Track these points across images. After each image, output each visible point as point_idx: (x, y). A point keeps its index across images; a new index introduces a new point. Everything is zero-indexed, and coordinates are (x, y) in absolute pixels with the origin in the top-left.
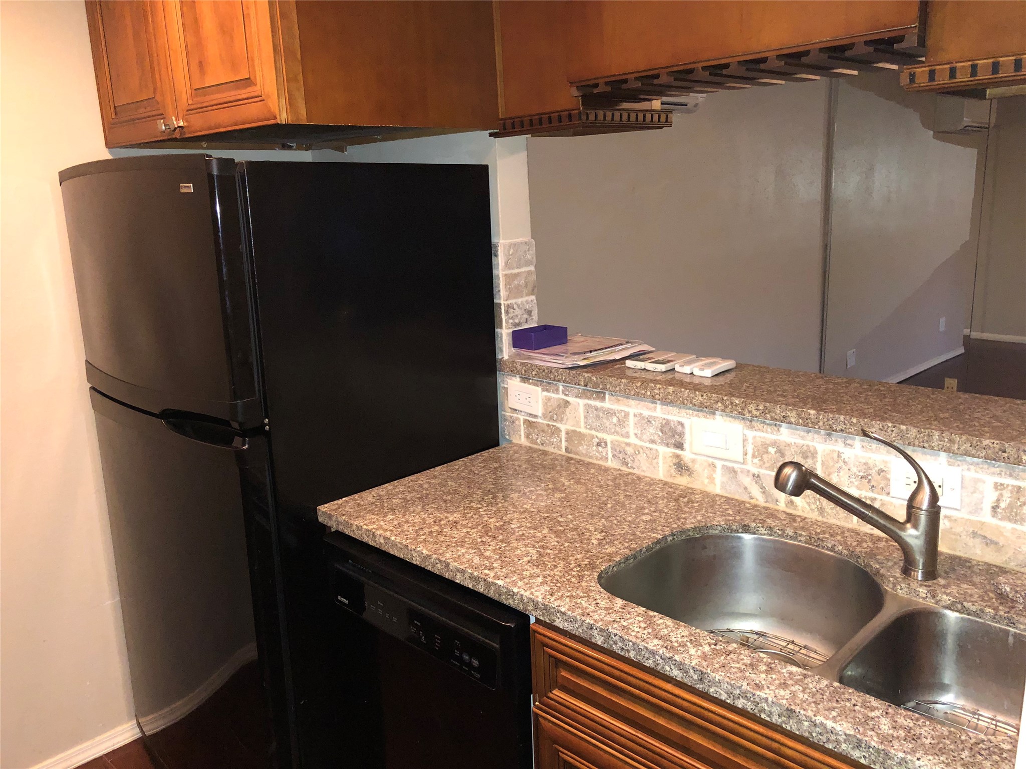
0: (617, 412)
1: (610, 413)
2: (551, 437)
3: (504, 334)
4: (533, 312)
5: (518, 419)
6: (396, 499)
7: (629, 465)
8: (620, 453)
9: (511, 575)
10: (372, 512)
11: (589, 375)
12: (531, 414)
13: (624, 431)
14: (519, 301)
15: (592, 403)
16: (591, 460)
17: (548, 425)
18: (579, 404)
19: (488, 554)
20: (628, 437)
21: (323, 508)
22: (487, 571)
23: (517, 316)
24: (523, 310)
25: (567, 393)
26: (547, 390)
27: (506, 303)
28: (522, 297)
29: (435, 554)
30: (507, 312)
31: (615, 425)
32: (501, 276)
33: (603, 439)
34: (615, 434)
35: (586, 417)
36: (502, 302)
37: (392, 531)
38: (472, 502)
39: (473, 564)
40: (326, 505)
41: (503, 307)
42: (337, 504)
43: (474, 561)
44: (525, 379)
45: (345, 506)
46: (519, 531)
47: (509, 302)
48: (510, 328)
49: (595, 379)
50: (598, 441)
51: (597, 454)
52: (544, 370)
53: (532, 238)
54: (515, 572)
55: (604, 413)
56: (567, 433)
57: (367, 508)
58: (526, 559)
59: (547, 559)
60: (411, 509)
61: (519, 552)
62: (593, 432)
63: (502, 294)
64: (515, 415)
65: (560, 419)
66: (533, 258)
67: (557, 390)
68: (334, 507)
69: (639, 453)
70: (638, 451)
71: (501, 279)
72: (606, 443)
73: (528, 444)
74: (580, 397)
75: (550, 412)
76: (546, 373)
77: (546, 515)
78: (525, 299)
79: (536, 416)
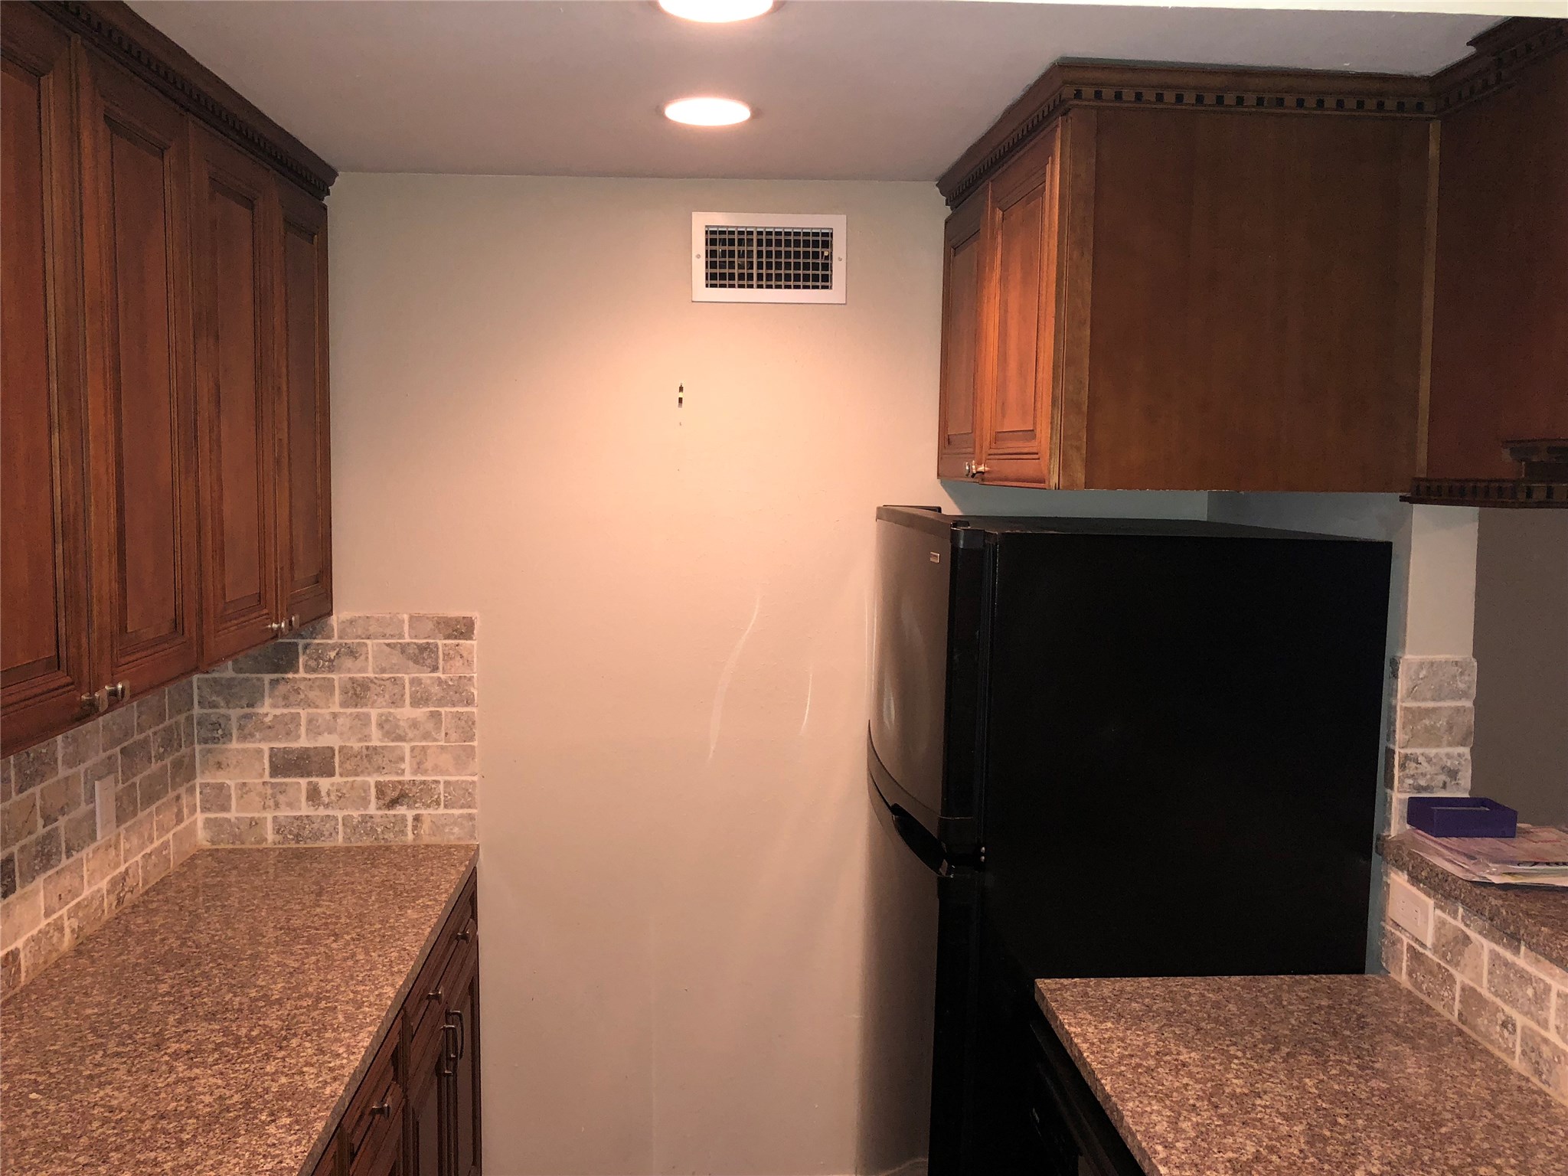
0: (1533, 980)
1: (1525, 978)
2: (1441, 986)
3: (1398, 798)
4: (1460, 773)
5: (1400, 940)
6: (1137, 1002)
7: (1544, 1077)
8: (1533, 1048)
9: (1187, 1167)
10: (1091, 1010)
11: (1500, 902)
12: (1417, 940)
13: (1542, 1014)
14: (1432, 752)
15: (1499, 949)
16: (1490, 1047)
17: (1439, 965)
18: (1485, 947)
19: (1185, 1125)
20: (1546, 1028)
21: (1042, 984)
22: (1159, 1148)
23: (1424, 775)
24: (1438, 767)
25: (1468, 922)
26: (1442, 908)
27: (1403, 751)
28: (1438, 746)
29: (1116, 1096)
30: (1403, 766)
31: (1529, 1000)
32: (1398, 709)
33: (1511, 1018)
34: (1529, 1016)
35: (1490, 973)
36: (1397, 750)
37: (1093, 1044)
38: (1235, 1044)
39: (1152, 1130)
40: (1047, 981)
41: (1397, 757)
42: (1062, 984)
43: (1157, 1128)
44: (1414, 879)
45: (1067, 990)
46: (1261, 1112)
47: (1408, 751)
48: (1405, 792)
49: (1504, 913)
50: (1503, 1018)
51: (1500, 1040)
52: (1437, 875)
53: (1474, 656)
54: (1196, 1165)
55: (1515, 975)
56: (1463, 989)
57: (1091, 1002)
58: (1230, 1155)
59: (1260, 1168)
60: (1144, 1025)
61: (1231, 1141)
62: (1498, 1001)
63: (1397, 736)
64: (1398, 933)
65: (1455, 961)
66: (1469, 688)
67: (1456, 912)
68: (1054, 986)
69: (1559, 1062)
70: (1559, 1057)
71: (1398, 713)
72: (1514, 1025)
73: (1410, 988)
74: (1485, 936)
75: (1443, 946)
76: (1440, 880)
77: (1324, 1105)
78: (1443, 751)
79: (1423, 945)
